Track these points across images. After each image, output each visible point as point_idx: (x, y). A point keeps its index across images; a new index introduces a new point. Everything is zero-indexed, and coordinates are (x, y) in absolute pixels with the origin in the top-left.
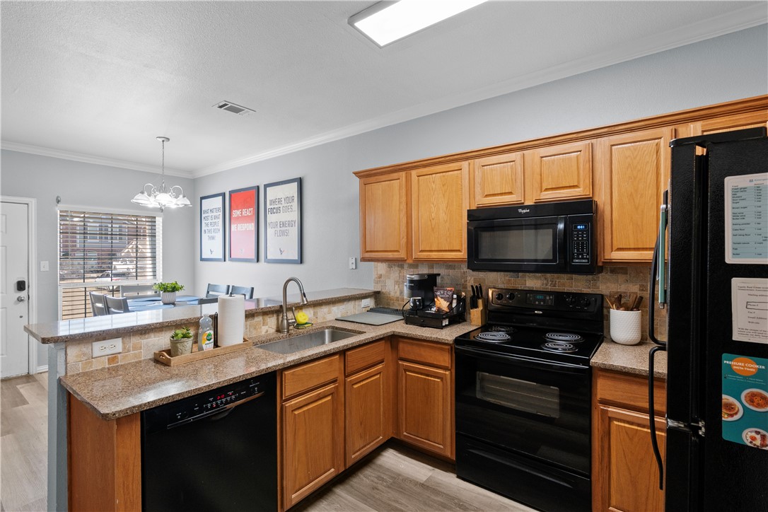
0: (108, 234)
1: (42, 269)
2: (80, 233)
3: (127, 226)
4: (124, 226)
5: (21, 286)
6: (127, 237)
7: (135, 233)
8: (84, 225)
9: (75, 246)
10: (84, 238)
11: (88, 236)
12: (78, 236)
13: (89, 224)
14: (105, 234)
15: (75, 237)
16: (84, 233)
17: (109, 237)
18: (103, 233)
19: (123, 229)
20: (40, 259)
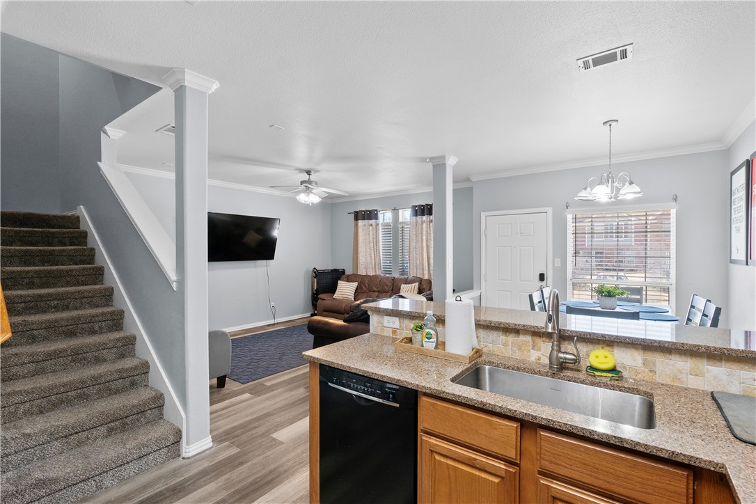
0: (613, 233)
1: (556, 265)
2: (588, 233)
3: (633, 223)
4: (630, 222)
5: (542, 277)
6: (633, 235)
7: (645, 230)
8: (592, 225)
9: (584, 245)
10: (592, 237)
11: (595, 235)
12: (587, 235)
13: (595, 224)
14: (610, 233)
15: (585, 237)
16: (592, 233)
17: (614, 235)
18: (609, 231)
19: (629, 227)
20: (554, 257)
